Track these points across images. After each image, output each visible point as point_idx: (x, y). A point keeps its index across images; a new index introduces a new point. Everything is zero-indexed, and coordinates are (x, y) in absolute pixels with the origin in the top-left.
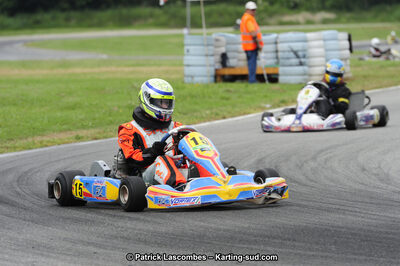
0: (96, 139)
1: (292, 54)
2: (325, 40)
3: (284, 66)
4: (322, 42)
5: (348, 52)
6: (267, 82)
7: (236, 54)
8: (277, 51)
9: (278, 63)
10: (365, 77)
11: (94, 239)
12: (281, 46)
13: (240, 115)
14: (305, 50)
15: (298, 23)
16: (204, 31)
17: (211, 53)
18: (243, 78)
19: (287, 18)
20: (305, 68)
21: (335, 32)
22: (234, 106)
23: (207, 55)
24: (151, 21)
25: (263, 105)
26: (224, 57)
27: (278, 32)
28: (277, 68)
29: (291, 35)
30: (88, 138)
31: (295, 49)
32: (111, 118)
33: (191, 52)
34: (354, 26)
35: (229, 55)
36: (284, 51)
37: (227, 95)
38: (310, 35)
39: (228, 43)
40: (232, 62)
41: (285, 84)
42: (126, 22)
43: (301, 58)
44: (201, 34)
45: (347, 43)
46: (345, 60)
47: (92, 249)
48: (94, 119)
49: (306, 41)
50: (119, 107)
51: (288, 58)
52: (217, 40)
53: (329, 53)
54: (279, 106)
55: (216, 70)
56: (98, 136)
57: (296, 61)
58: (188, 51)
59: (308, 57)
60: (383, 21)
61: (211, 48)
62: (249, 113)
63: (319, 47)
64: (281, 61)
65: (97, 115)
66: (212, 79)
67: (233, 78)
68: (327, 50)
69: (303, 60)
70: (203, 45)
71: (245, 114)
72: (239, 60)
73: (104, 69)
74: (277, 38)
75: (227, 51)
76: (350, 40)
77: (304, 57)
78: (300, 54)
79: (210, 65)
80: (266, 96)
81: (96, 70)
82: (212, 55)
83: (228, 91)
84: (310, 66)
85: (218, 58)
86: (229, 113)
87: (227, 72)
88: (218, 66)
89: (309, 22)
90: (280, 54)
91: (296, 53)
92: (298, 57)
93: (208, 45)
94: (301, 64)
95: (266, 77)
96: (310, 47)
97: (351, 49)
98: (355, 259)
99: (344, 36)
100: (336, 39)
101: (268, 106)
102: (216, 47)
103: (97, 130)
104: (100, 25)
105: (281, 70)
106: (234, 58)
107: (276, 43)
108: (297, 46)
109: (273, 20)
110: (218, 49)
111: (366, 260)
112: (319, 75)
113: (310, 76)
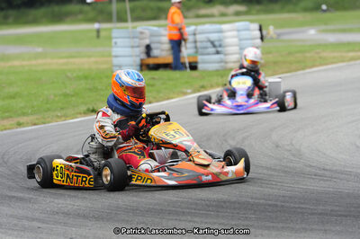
0: (35, 124)
1: (209, 44)
2: (238, 31)
3: (203, 54)
4: (235, 33)
5: (259, 41)
6: (188, 70)
7: (158, 45)
8: (195, 42)
9: (197, 52)
10: (275, 63)
11: (37, 215)
12: (199, 37)
13: (164, 99)
14: (220, 40)
15: (212, 16)
16: (130, 24)
17: (137, 44)
18: (166, 66)
19: (203, 12)
20: (222, 56)
21: (247, 23)
22: (159, 92)
23: (133, 47)
24: (80, 17)
25: (185, 90)
26: (148, 48)
27: (196, 24)
28: (196, 57)
29: (207, 27)
30: (27, 124)
31: (212, 39)
32: (48, 106)
33: (119, 44)
34: (263, 17)
35: (153, 46)
36: (201, 42)
37: (152, 82)
38: (225, 27)
39: (152, 35)
40: (155, 52)
41: (204, 71)
42: (58, 18)
43: (217, 47)
44: (127, 28)
45: (258, 33)
47: (36, 224)
48: (33, 107)
49: (221, 31)
50: (55, 96)
51: (206, 48)
52: (142, 33)
53: (242, 42)
54: (199, 91)
55: (142, 60)
56: (37, 122)
57: (213, 50)
58: (116, 43)
59: (224, 47)
60: (289, 12)
61: (137, 40)
62: (172, 98)
63: (233, 37)
64: (200, 50)
65: (35, 103)
66: (138, 68)
67: (157, 67)
68: (240, 40)
69: (219, 49)
70: (129, 38)
71: (168, 99)
72: (162, 50)
73: (40, 61)
74: (195, 30)
75: (151, 43)
76: (261, 30)
77: (220, 46)
78: (217, 43)
79: (136, 56)
80: (187, 82)
81: (34, 62)
82: (138, 46)
83: (153, 78)
84: (226, 55)
85: (143, 49)
86: (155, 98)
87: (151, 61)
88: (144, 56)
89: (223, 15)
90: (198, 44)
91: (212, 43)
92: (214, 46)
93: (134, 38)
94: (218, 53)
95: (188, 65)
96: (225, 38)
97: (262, 38)
98: (273, 227)
99: (256, 26)
100: (248, 29)
101: (189, 91)
102: (141, 39)
103: (36, 117)
104: (35, 22)
105: (200, 58)
106: (157, 48)
107: (195, 34)
108: (214, 37)
109: (191, 14)
110: (142, 41)
111: (283, 228)
112: (234, 62)
113: (226, 63)
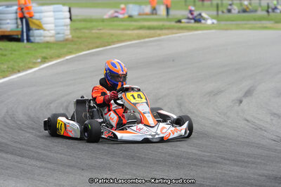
2: (54, 12)
4: (52, 14)
5: (69, 20)
14: (40, 19)
20: (41, 31)
21: (60, 6)
38: (44, 8)
45: (68, 14)
46: (67, 26)
49: (41, 12)
53: (57, 21)
59: (43, 24)
63: (49, 17)
68: (56, 19)
76: (70, 11)
96: (45, 17)
97: (70, 18)
99: (66, 9)
100: (61, 11)
112: (51, 37)
113: (45, 37)
